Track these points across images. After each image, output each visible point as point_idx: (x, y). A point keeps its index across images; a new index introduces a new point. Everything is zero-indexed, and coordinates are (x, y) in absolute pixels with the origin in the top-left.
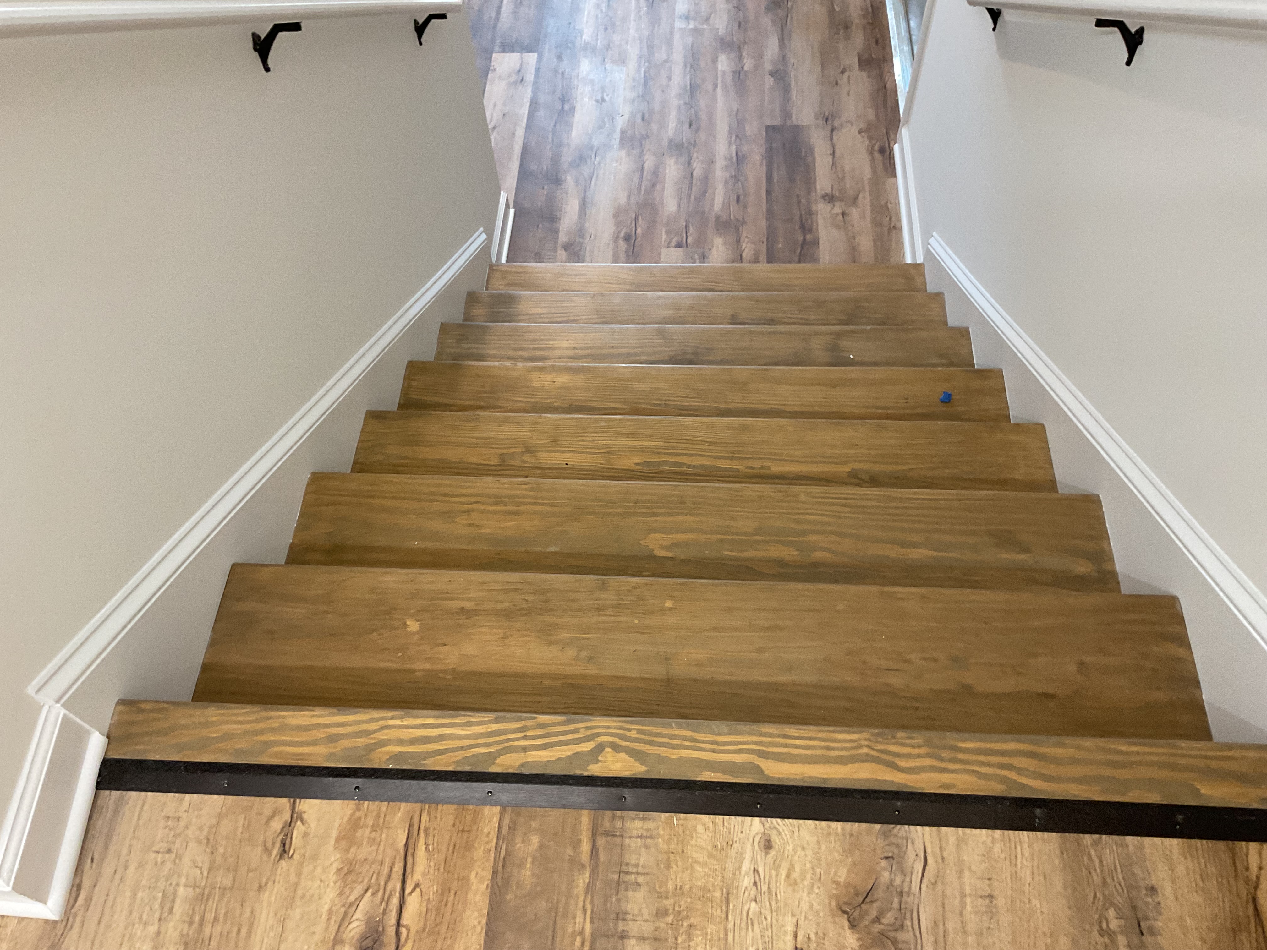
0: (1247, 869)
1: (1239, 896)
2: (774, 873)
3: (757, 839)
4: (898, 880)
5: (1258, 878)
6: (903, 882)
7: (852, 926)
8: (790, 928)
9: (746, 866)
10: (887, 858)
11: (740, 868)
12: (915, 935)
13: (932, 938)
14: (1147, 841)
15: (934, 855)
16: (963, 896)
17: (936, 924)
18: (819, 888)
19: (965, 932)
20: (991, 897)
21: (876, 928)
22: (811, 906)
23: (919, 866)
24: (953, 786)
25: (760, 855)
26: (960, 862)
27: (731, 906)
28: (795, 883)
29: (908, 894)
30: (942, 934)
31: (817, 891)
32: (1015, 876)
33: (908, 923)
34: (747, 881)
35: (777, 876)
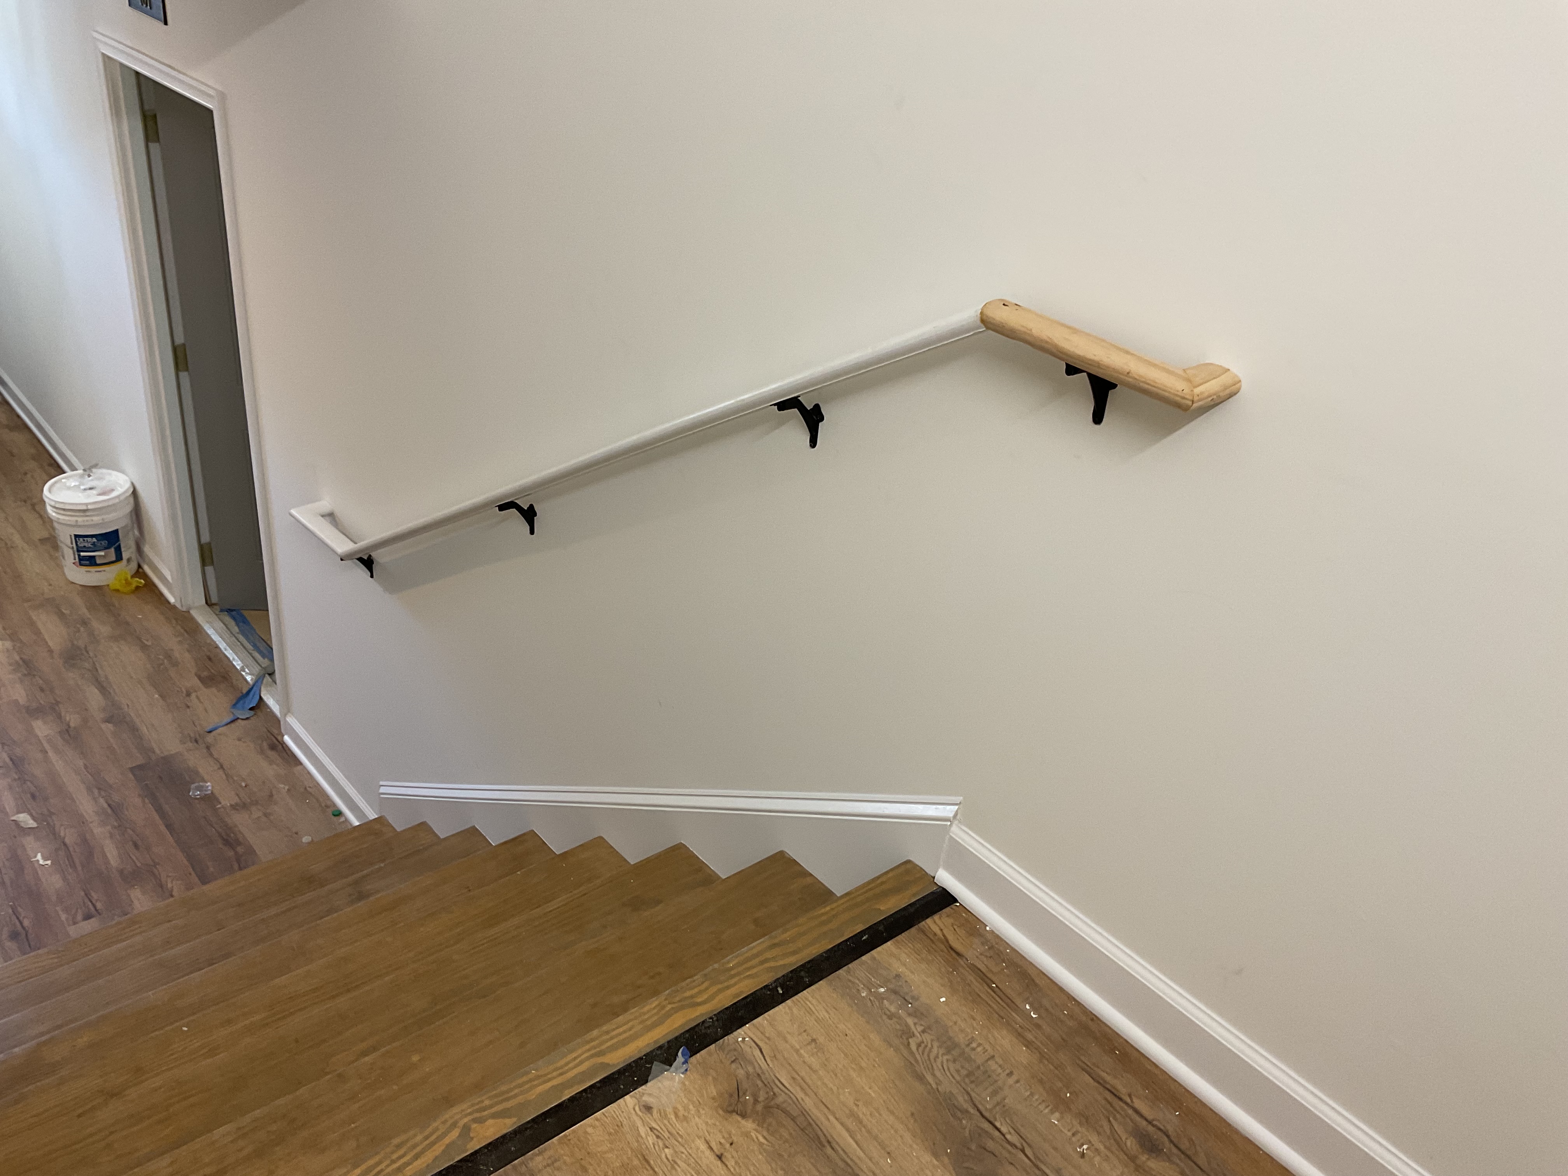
0: (935, 934)
1: (942, 951)
2: (666, 1122)
3: (637, 1108)
4: (750, 1069)
5: (944, 936)
6: (754, 1068)
7: (743, 1116)
8: (703, 1147)
9: (643, 1131)
10: (733, 1062)
11: (639, 1135)
12: (786, 1094)
13: (798, 1088)
14: (874, 952)
15: (762, 1040)
16: (797, 1051)
17: (794, 1078)
18: (704, 1109)
19: (815, 1072)
20: (814, 1040)
21: (759, 1107)
22: (707, 1123)
23: (757, 1053)
24: (742, 992)
25: (647, 1118)
26: (780, 1034)
27: (652, 1162)
28: (685, 1118)
29: (763, 1073)
30: (801, 1081)
31: (704, 1112)
32: (817, 1020)
33: (776, 1090)
34: (651, 1139)
35: (669, 1122)
